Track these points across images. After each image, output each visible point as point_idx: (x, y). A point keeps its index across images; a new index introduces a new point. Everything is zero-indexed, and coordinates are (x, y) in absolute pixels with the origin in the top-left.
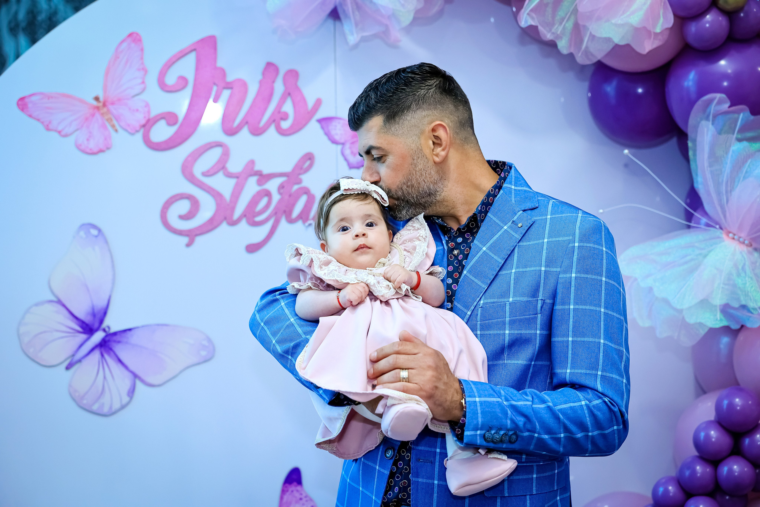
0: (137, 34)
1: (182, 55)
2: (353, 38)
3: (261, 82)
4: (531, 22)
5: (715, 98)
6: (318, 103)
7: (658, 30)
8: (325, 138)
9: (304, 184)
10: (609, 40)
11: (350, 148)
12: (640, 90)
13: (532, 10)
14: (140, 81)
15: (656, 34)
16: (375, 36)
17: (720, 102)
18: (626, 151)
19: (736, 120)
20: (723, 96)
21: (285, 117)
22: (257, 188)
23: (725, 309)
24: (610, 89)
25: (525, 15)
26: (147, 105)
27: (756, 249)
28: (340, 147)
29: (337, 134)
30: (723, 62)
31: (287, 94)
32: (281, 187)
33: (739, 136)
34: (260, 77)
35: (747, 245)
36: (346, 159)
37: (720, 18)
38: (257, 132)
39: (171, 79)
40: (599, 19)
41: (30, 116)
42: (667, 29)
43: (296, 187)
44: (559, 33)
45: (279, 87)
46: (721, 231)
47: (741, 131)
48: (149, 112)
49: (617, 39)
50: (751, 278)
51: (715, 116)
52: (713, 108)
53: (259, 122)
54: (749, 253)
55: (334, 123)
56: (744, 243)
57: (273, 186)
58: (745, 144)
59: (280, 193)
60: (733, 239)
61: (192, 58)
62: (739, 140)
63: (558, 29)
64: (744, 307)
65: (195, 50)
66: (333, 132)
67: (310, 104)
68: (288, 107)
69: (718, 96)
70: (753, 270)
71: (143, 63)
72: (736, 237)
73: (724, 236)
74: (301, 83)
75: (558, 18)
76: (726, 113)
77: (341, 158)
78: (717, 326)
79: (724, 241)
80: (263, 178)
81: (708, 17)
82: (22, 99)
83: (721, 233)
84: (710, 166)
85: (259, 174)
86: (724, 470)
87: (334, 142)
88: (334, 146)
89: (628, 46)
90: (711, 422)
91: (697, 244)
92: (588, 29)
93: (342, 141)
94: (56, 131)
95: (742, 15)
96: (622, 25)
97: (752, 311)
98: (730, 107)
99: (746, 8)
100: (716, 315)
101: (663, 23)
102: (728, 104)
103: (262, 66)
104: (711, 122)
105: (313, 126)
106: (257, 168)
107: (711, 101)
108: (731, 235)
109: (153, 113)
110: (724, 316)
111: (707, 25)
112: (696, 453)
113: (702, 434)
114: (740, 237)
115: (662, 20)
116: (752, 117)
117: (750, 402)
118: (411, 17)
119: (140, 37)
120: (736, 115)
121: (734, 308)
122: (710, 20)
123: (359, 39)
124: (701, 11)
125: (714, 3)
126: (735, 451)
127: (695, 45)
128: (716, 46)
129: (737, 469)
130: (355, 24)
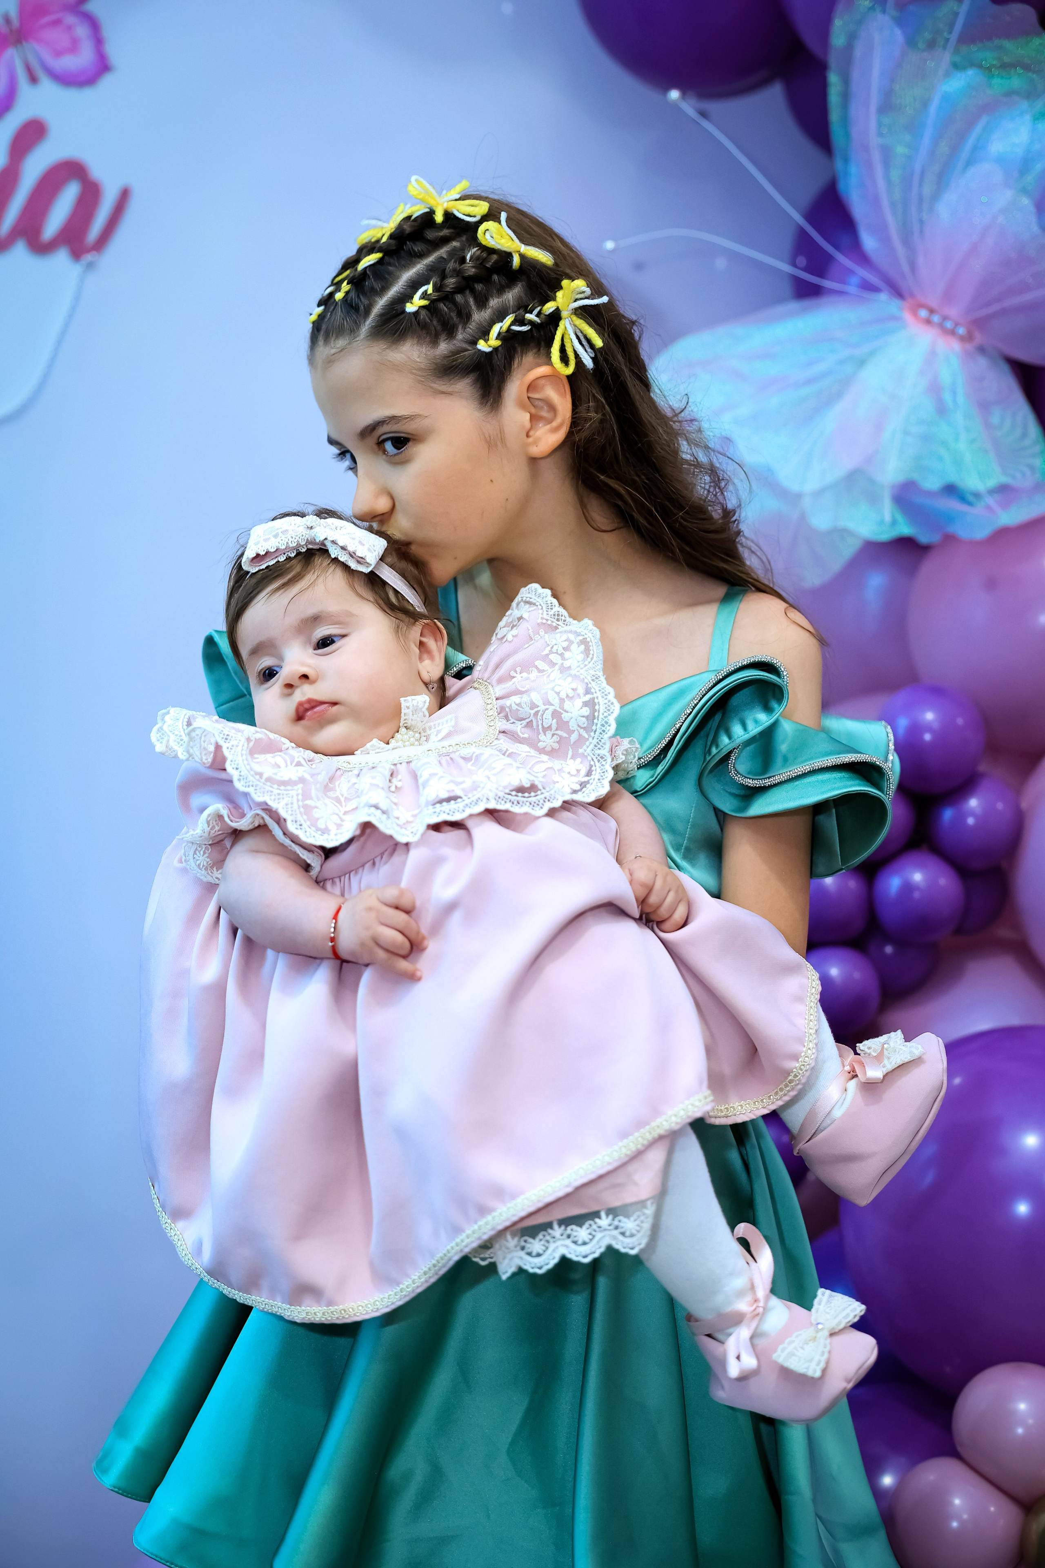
18: (674, 94)
23: (905, 496)
27: (981, 350)
33: (960, 55)
35: (962, 339)
46: (900, 302)
54: (967, 358)
56: (952, 333)
58: (970, 75)
60: (928, 322)
62: (960, 66)
64: (951, 490)
72: (935, 318)
73: (907, 316)
78: (886, 537)
79: (905, 327)
83: (899, 307)
86: (893, 883)
91: (840, 334)
97: (971, 498)
100: (882, 510)
108: (924, 313)
110: (904, 512)
114: (946, 319)
121: (930, 494)
126: (917, 838)
129: (923, 879)
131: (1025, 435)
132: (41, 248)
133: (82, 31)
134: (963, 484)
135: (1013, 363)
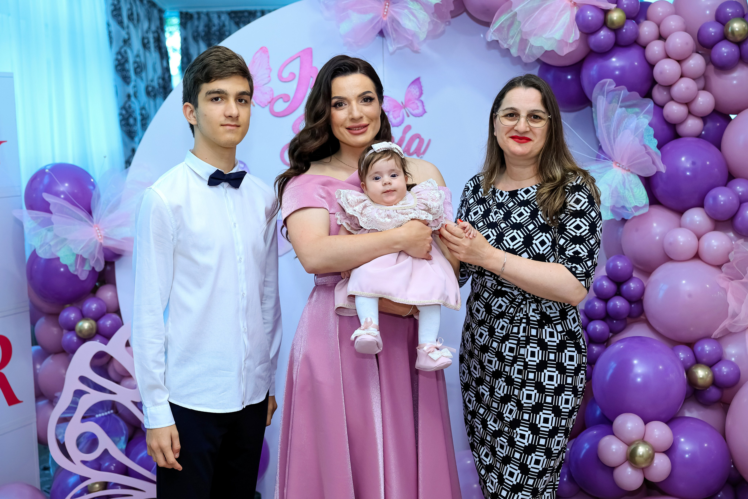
0: (266, 48)
1: (292, 59)
2: (391, 49)
4: (494, 38)
5: (607, 82)
7: (571, 41)
10: (542, 47)
11: (393, 114)
12: (569, 77)
13: (494, 31)
14: (267, 76)
15: (571, 44)
16: (406, 46)
17: (610, 84)
19: (620, 94)
20: (612, 80)
23: (614, 209)
24: (550, 76)
25: (491, 34)
26: (272, 90)
27: (632, 172)
29: (385, 106)
30: (614, 59)
33: (622, 105)
35: (627, 170)
37: (609, 33)
39: (285, 74)
40: (535, 35)
42: (576, 40)
44: (511, 44)
46: (612, 162)
47: (622, 102)
48: (273, 94)
49: (547, 48)
50: (628, 190)
51: (608, 93)
52: (606, 88)
54: (628, 175)
56: (625, 169)
58: (624, 109)
60: (619, 167)
61: (298, 61)
62: (621, 107)
63: (511, 42)
64: (624, 207)
65: (299, 56)
69: (609, 80)
70: (629, 185)
71: (269, 65)
72: (620, 166)
73: (614, 165)
75: (511, 35)
76: (614, 90)
78: (608, 219)
79: (613, 168)
81: (602, 32)
83: (612, 163)
84: (605, 122)
86: (611, 304)
89: (553, 51)
90: (605, 276)
91: (597, 171)
92: (529, 41)
93: (388, 110)
95: (624, 31)
96: (550, 39)
97: (628, 209)
98: (615, 87)
99: (625, 27)
100: (608, 212)
101: (574, 37)
102: (615, 85)
104: (605, 97)
107: (604, 84)
108: (618, 164)
109: (276, 95)
110: (613, 213)
111: (602, 37)
112: (595, 295)
113: (598, 284)
114: (623, 166)
115: (573, 35)
116: (628, 93)
117: (626, 264)
118: (425, 36)
119: (267, 49)
120: (620, 92)
121: (618, 208)
122: (603, 34)
123: (395, 48)
124: (597, 29)
125: (605, 24)
126: (618, 293)
127: (595, 49)
128: (607, 50)
129: (619, 303)
130: (394, 40)
131: (643, 193)
133: (419, 104)
134: (627, 206)
135: (640, 177)
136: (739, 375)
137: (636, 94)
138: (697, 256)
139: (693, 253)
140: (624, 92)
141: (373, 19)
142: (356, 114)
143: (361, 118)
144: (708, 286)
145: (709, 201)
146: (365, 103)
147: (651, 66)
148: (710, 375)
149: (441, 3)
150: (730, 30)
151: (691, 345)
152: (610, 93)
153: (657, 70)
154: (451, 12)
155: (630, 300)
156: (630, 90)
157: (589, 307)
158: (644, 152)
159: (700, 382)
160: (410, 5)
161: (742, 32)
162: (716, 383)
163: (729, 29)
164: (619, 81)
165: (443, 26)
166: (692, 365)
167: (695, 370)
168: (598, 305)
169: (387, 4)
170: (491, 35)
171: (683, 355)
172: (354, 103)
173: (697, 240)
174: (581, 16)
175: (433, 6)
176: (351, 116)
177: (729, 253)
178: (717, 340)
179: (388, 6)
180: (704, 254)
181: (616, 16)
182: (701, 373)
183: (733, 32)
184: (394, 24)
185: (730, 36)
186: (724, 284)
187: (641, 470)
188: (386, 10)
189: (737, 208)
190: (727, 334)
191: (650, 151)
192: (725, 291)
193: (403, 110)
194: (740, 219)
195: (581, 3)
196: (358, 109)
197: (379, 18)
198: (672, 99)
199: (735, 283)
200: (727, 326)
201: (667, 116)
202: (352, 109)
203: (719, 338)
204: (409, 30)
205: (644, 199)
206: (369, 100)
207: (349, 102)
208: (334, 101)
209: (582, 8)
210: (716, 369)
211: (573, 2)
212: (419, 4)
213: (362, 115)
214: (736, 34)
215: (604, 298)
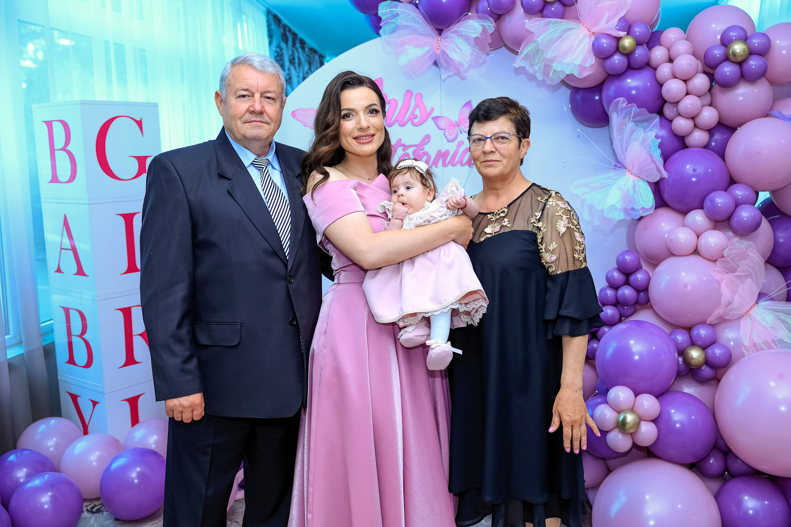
3: (404, 100)
4: (522, 64)
5: (620, 100)
6: (432, 109)
7: (587, 65)
8: (436, 127)
9: (425, 150)
10: (563, 72)
11: (448, 132)
12: (596, 97)
13: (522, 59)
15: (588, 68)
16: (455, 74)
17: (623, 103)
19: (631, 111)
20: (624, 98)
21: (416, 117)
22: (403, 152)
23: (626, 211)
24: (578, 97)
27: (642, 179)
28: (443, 131)
29: (441, 125)
30: (629, 80)
31: (417, 106)
32: (414, 152)
33: (633, 120)
34: (403, 97)
35: (638, 177)
36: (446, 137)
37: (622, 58)
38: (402, 125)
40: (557, 61)
41: (297, 120)
42: (593, 65)
43: (421, 152)
44: (536, 70)
45: (413, 102)
46: (625, 170)
47: (633, 117)
49: (568, 72)
50: (637, 194)
51: (621, 110)
52: (620, 106)
53: (403, 120)
54: (638, 181)
55: (440, 119)
56: (636, 176)
57: (410, 151)
58: (634, 124)
59: (414, 155)
60: (632, 174)
62: (632, 122)
63: (536, 68)
64: (633, 209)
66: (439, 124)
67: (428, 110)
68: (417, 112)
69: (621, 99)
70: (639, 190)
72: (632, 173)
73: (627, 172)
74: (423, 100)
75: (536, 62)
76: (626, 108)
77: (444, 137)
79: (626, 175)
80: (405, 147)
81: (615, 57)
82: (293, 112)
84: (619, 134)
85: (404, 145)
86: (620, 292)
87: (440, 129)
88: (440, 130)
89: (573, 74)
90: (616, 268)
91: (612, 177)
92: (552, 67)
93: (444, 128)
94: (309, 126)
95: (637, 55)
96: (570, 64)
97: (637, 210)
98: (626, 105)
99: (636, 52)
101: (591, 62)
102: (627, 103)
103: (405, 91)
104: (619, 114)
105: (430, 121)
106: (402, 142)
107: (618, 103)
108: (630, 172)
110: (624, 214)
111: (616, 62)
112: (607, 284)
113: (610, 274)
114: (634, 173)
115: (590, 59)
116: (638, 109)
117: (633, 258)
120: (631, 109)
121: (630, 210)
122: (617, 58)
123: (446, 76)
124: (611, 54)
125: (618, 50)
126: (627, 283)
127: (611, 73)
128: (622, 72)
129: (627, 292)
130: (445, 69)
131: (650, 197)
132: (462, 165)
134: (636, 207)
135: (648, 182)
136: (731, 356)
137: (644, 110)
138: (696, 252)
139: (692, 249)
140: (635, 109)
141: (428, 52)
142: (364, 124)
143: (369, 127)
144: (705, 278)
145: (707, 203)
146: (371, 115)
147: (661, 85)
148: (703, 356)
149: (480, 36)
150: (731, 52)
151: (689, 329)
152: (623, 110)
153: (664, 89)
154: (490, 44)
155: (638, 291)
156: (638, 107)
157: (602, 294)
158: (650, 161)
159: (693, 362)
160: (455, 39)
161: (742, 53)
162: (707, 362)
163: (730, 50)
164: (631, 100)
165: (484, 56)
166: (687, 347)
167: (689, 351)
168: (610, 293)
169: (440, 39)
170: (519, 62)
171: (681, 337)
172: (361, 114)
173: (697, 238)
174: (596, 43)
175: (473, 39)
176: (358, 126)
177: (723, 250)
178: (713, 326)
179: (440, 41)
180: (702, 249)
181: (627, 42)
182: (695, 354)
183: (734, 54)
184: (444, 56)
185: (731, 57)
186: (718, 276)
187: (630, 435)
188: (438, 45)
189: (732, 210)
190: (722, 321)
191: (655, 159)
192: (719, 283)
193: (457, 128)
194: (735, 219)
195: (598, 32)
196: (365, 119)
197: (432, 52)
198: (679, 115)
199: (729, 276)
200: (722, 314)
201: (675, 129)
202: (360, 120)
203: (715, 324)
204: (455, 60)
205: (650, 202)
206: (375, 112)
207: (357, 113)
208: (343, 113)
209: (598, 36)
210: (710, 351)
211: (592, 32)
212: (463, 38)
213: (369, 125)
214: (737, 55)
215: (615, 287)
